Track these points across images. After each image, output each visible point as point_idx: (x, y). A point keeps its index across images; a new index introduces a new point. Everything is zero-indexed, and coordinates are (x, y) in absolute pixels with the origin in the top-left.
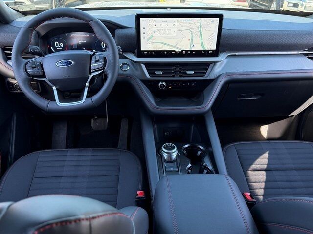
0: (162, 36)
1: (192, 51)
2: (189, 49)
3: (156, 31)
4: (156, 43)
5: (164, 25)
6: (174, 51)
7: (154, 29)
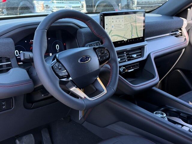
0: (117, 30)
1: (132, 39)
2: (131, 38)
3: (114, 26)
4: (114, 35)
5: (118, 20)
6: (123, 41)
7: (113, 24)
